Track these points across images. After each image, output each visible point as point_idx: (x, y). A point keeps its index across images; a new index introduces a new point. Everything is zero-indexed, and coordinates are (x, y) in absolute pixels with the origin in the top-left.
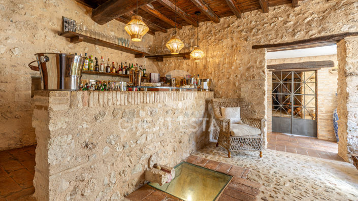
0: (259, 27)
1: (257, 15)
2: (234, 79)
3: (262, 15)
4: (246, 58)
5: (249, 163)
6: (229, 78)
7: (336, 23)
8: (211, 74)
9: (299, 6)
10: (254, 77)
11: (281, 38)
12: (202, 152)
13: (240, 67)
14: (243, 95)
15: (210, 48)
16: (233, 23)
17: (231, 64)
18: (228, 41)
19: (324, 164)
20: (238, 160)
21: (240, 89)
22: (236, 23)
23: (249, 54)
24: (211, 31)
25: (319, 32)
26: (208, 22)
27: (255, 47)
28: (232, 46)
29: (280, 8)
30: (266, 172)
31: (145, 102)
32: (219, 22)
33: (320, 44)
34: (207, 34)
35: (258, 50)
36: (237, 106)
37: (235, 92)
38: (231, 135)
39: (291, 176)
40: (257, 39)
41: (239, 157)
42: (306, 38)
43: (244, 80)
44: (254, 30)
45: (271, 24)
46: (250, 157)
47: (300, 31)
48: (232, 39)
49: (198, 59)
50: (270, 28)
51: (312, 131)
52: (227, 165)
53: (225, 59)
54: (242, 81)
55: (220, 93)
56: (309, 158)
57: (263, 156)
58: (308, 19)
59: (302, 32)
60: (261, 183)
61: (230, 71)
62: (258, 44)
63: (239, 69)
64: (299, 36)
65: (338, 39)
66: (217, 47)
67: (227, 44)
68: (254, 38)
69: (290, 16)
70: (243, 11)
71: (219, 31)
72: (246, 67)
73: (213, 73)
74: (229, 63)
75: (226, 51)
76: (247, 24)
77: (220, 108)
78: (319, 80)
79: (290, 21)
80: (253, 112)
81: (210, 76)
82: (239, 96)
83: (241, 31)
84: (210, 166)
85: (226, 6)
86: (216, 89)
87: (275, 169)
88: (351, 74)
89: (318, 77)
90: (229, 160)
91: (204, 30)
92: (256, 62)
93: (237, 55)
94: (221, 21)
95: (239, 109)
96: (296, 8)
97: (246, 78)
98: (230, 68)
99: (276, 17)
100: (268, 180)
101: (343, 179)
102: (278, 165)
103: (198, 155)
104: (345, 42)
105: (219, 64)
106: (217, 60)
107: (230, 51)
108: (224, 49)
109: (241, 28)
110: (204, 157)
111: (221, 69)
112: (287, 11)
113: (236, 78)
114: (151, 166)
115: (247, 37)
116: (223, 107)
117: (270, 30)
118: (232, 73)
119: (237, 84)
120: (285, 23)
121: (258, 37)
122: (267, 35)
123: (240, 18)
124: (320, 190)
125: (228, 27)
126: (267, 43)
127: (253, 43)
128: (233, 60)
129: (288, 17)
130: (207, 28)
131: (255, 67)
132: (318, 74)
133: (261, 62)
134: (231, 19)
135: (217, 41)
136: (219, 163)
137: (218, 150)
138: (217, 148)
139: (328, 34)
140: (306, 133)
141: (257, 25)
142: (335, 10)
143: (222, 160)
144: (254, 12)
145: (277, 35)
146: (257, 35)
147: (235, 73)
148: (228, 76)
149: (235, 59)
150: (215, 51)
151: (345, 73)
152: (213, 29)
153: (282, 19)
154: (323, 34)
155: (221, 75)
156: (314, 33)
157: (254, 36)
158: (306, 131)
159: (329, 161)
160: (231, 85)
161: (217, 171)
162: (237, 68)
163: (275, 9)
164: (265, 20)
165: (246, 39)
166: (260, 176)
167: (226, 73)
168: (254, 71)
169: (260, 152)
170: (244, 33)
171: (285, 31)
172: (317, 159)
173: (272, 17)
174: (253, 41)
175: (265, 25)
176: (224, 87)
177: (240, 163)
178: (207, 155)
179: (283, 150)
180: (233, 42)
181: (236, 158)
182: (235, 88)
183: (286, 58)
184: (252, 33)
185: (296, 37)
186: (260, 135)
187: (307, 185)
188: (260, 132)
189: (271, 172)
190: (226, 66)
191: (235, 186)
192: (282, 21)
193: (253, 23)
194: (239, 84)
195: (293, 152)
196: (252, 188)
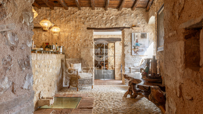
0: (90, 17)
1: (89, 10)
2: (77, 46)
3: (92, 11)
4: (84, 34)
5: (88, 91)
6: (74, 46)
7: (121, 22)
8: (63, 43)
9: (108, 10)
10: (88, 46)
11: (101, 25)
12: (61, 92)
13: (80, 39)
14: (82, 56)
15: (62, 25)
16: (76, 12)
17: (75, 37)
18: (73, 23)
19: (117, 87)
20: (82, 91)
21: (80, 53)
22: (78, 13)
23: (85, 32)
24: (62, 14)
25: (116, 25)
26: (61, 8)
27: (88, 28)
28: (76, 26)
29: (100, 9)
30: (96, 93)
31: (37, 60)
32: (68, 9)
33: (116, 30)
34: (60, 16)
35: (90, 30)
36: (79, 63)
37: (78, 54)
38: (78, 78)
39: (105, 92)
40: (89, 24)
41: (82, 90)
42: (111, 27)
43: (83, 47)
44: (88, 19)
45: (96, 17)
46: (88, 90)
47: (108, 23)
48: (76, 22)
49: (57, 33)
50: (95, 19)
51: (113, 76)
52: (77, 94)
53: (72, 33)
54: (81, 48)
55: (69, 55)
56: (112, 86)
57: (93, 88)
58: (111, 18)
59: (109, 24)
60: (94, 97)
61: (74, 41)
62: (90, 27)
63: (80, 40)
64: (108, 26)
65: (122, 29)
66: (67, 25)
67: (73, 24)
68: (88, 23)
69: (104, 15)
70: (82, 6)
71: (68, 15)
72: (84, 40)
73: (64, 42)
74: (74, 36)
75: (72, 29)
76: (84, 14)
77: (70, 64)
78: (115, 48)
79: (104, 17)
80: (87, 66)
81: (62, 44)
82: (80, 57)
83: (81, 18)
84: (69, 96)
85: (74, 2)
86: (66, 53)
87: (99, 91)
88: (126, 46)
89: (115, 46)
90: (78, 92)
91: (58, 13)
92: (89, 37)
93: (79, 32)
94: (69, 9)
95: (80, 64)
96: (107, 11)
97: (83, 46)
98: (75, 39)
99: (98, 13)
100: (97, 95)
101: (123, 90)
102: (100, 90)
103: (60, 93)
104: (124, 31)
105: (68, 37)
106: (67, 34)
107: (74, 29)
108: (71, 28)
109: (81, 16)
110: (64, 93)
111: (69, 40)
112: (103, 11)
113: (78, 46)
114: (41, 98)
115: (84, 22)
116: (72, 64)
117: (96, 20)
118: (76, 43)
119: (79, 50)
120: (102, 17)
121: (90, 23)
122: (94, 23)
123: (80, 10)
124: (115, 94)
125: (73, 14)
126: (94, 27)
127: (87, 26)
128: (76, 35)
129: (103, 15)
130: (60, 12)
131: (88, 40)
132: (115, 45)
133: (91, 37)
134: (75, 9)
135: (66, 21)
136: (73, 94)
137: (70, 90)
138: (69, 89)
139: (119, 26)
140: (110, 78)
141: (89, 16)
142: (121, 16)
143: (74, 93)
144: (88, 8)
145: (99, 23)
146: (89, 22)
147: (78, 43)
148: (73, 45)
149: (78, 34)
150: (65, 28)
151: (124, 45)
152: (64, 13)
153: (101, 15)
154: (117, 26)
155: (69, 44)
156: (113, 25)
157: (88, 22)
158: (110, 76)
159: (119, 85)
160: (75, 50)
161: (74, 97)
162: (79, 40)
163: (98, 9)
164: (93, 14)
165: (84, 23)
166: (93, 95)
167: (72, 43)
168: (88, 42)
169: (92, 86)
170: (82, 20)
171: (102, 22)
172: (114, 86)
173: (97, 13)
174: (87, 25)
175: (93, 17)
176: (71, 52)
177: (83, 92)
178: (65, 92)
179: (101, 85)
180: (77, 24)
181: (81, 91)
182: (78, 52)
183: (101, 35)
184: (87, 20)
185: (107, 26)
186: (92, 77)
187: (111, 94)
188: (92, 75)
189: (98, 93)
190: (72, 38)
191: (84, 100)
192: (100, 16)
193: (87, 14)
194: (80, 50)
195: (106, 85)
196: (91, 99)
